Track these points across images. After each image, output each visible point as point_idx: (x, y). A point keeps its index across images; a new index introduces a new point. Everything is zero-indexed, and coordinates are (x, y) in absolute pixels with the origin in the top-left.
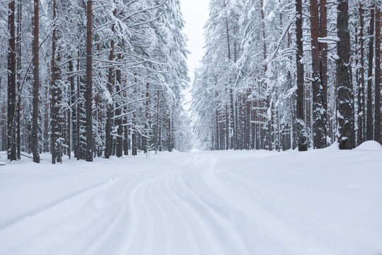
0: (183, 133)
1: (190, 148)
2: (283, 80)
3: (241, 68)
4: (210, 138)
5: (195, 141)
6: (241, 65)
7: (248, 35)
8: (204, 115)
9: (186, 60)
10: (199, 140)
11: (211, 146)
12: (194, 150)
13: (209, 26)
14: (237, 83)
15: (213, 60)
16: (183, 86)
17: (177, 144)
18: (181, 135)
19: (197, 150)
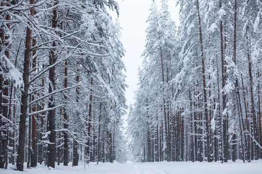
0: (122, 149)
1: (126, 160)
2: (231, 88)
3: (180, 82)
4: (142, 153)
5: (130, 156)
6: (180, 79)
7: (187, 51)
8: (138, 135)
9: (124, 92)
10: (132, 155)
11: (143, 159)
12: (129, 162)
13: (146, 55)
14: (176, 97)
15: (150, 83)
16: (122, 113)
17: (117, 157)
18: (120, 151)
19: (131, 162)
